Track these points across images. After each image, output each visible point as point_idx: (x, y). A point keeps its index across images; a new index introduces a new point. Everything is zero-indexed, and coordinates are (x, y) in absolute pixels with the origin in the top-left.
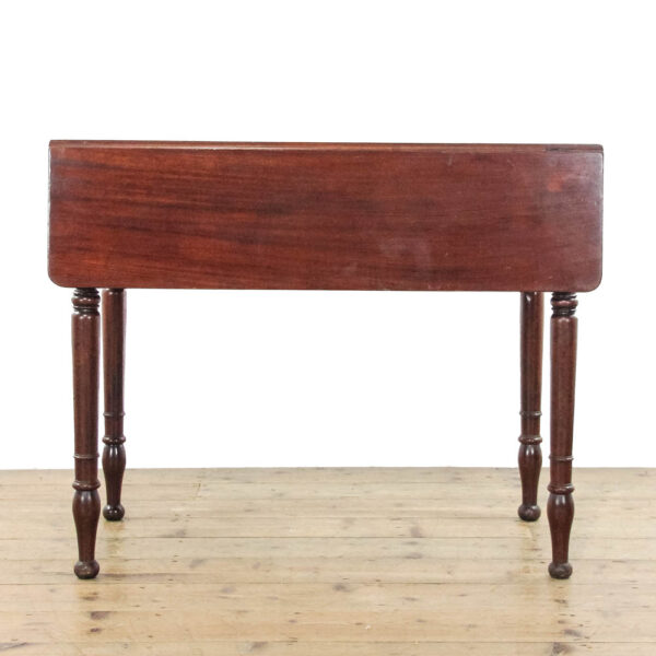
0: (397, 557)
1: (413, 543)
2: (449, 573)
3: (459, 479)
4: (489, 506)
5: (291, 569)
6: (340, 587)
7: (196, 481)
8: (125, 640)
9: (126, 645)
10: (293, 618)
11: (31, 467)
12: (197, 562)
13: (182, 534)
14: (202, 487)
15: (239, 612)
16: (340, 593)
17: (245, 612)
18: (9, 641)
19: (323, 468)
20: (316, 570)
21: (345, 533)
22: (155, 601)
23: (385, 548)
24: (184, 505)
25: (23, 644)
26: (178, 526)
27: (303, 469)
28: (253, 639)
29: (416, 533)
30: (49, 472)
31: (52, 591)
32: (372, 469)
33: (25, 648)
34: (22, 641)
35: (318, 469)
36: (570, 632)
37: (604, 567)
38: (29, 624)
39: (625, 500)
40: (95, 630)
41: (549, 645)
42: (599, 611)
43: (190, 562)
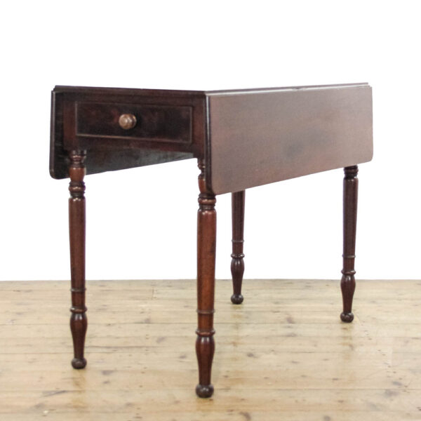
0: (283, 336)
1: (289, 327)
2: (315, 346)
3: (310, 287)
4: (332, 304)
6: (250, 355)
7: (151, 288)
8: (125, 388)
9: (126, 391)
10: (226, 374)
12: (161, 339)
13: (148, 321)
14: (155, 292)
15: (192, 371)
16: (251, 359)
18: (54, 390)
20: (234, 344)
21: (248, 321)
22: (139, 364)
23: (273, 330)
24: (146, 303)
25: (64, 391)
26: (145, 317)
29: (290, 321)
32: (256, 280)
33: (65, 394)
34: (62, 389)
36: (395, 383)
37: (407, 342)
38: (65, 379)
39: (412, 300)
40: (106, 382)
41: (384, 391)
42: (410, 369)
43: (156, 339)
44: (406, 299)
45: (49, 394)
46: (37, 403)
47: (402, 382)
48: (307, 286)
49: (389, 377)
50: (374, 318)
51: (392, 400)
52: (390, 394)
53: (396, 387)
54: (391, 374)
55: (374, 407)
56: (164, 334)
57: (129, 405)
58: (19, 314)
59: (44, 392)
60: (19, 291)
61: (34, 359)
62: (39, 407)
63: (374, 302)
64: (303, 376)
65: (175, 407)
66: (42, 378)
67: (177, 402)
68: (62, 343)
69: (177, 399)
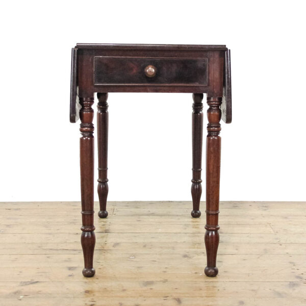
2: (237, 249)
4: (252, 219)
5: (161, 247)
6: (185, 256)
7: (112, 207)
9: (86, 282)
10: (165, 270)
12: (116, 245)
13: (106, 231)
14: (115, 210)
15: (139, 267)
16: (186, 259)
17: (142, 267)
18: (30, 280)
19: (172, 202)
20: (173, 248)
21: (185, 231)
22: (98, 262)
25: (37, 282)
26: (105, 228)
27: (162, 202)
28: (146, 280)
30: (42, 203)
31: (48, 257)
33: (38, 284)
35: (169, 202)
36: (298, 277)
38: (38, 273)
40: (70, 276)
41: (288, 283)
43: (113, 244)
45: (26, 284)
46: (15, 290)
47: (303, 276)
48: (234, 206)
49: (293, 272)
50: (285, 230)
51: (294, 290)
52: (293, 285)
53: (298, 280)
54: (295, 271)
55: (279, 294)
56: (118, 241)
57: (87, 292)
58: (8, 226)
59: (21, 282)
60: (10, 209)
61: (16, 259)
62: (17, 293)
63: (286, 218)
64: (225, 272)
65: (122, 294)
66: (21, 272)
67: (124, 290)
68: (39, 247)
69: (125, 288)
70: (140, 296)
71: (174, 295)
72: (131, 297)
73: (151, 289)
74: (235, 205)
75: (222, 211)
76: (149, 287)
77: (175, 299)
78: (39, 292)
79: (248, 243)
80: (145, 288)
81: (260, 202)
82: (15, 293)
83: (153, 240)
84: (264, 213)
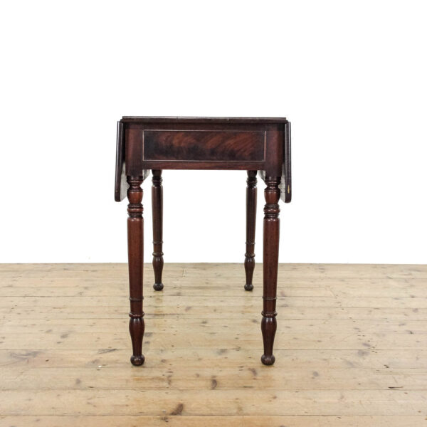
2: (302, 314)
4: (312, 282)
5: (231, 312)
6: (255, 322)
7: (182, 269)
8: (161, 348)
9: (162, 350)
10: (237, 336)
11: (108, 262)
12: (188, 308)
13: (179, 295)
14: (184, 272)
15: (212, 333)
17: (214, 333)
18: (107, 348)
20: (243, 312)
22: (172, 328)
24: (178, 280)
25: (114, 350)
26: (176, 291)
28: (221, 348)
30: (117, 264)
31: (124, 322)
33: (115, 352)
34: (113, 348)
35: (234, 264)
36: (365, 345)
37: (371, 311)
38: (116, 339)
39: (370, 279)
40: (147, 343)
41: (357, 351)
42: (374, 333)
43: (185, 308)
44: (366, 278)
45: (104, 351)
46: (94, 359)
47: (370, 343)
49: (360, 339)
50: (344, 293)
51: (364, 359)
52: (362, 353)
53: (366, 348)
54: (361, 337)
55: (351, 365)
56: (190, 304)
57: (163, 361)
58: (86, 288)
59: (99, 350)
60: (87, 271)
61: (94, 323)
62: (95, 362)
63: (343, 281)
64: (295, 339)
65: (198, 364)
66: (99, 338)
67: (200, 359)
68: (116, 311)
69: (200, 357)
70: (216, 366)
71: (249, 365)
72: (207, 367)
73: (226, 358)
74: (294, 267)
75: (281, 274)
76: (224, 356)
77: (249, 369)
78: (116, 362)
79: (312, 307)
80: (219, 357)
81: (316, 264)
82: (94, 362)
83: (222, 304)
84: (322, 275)
